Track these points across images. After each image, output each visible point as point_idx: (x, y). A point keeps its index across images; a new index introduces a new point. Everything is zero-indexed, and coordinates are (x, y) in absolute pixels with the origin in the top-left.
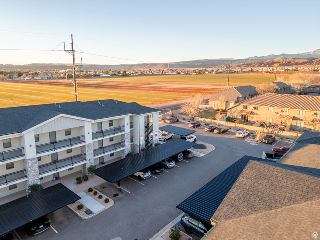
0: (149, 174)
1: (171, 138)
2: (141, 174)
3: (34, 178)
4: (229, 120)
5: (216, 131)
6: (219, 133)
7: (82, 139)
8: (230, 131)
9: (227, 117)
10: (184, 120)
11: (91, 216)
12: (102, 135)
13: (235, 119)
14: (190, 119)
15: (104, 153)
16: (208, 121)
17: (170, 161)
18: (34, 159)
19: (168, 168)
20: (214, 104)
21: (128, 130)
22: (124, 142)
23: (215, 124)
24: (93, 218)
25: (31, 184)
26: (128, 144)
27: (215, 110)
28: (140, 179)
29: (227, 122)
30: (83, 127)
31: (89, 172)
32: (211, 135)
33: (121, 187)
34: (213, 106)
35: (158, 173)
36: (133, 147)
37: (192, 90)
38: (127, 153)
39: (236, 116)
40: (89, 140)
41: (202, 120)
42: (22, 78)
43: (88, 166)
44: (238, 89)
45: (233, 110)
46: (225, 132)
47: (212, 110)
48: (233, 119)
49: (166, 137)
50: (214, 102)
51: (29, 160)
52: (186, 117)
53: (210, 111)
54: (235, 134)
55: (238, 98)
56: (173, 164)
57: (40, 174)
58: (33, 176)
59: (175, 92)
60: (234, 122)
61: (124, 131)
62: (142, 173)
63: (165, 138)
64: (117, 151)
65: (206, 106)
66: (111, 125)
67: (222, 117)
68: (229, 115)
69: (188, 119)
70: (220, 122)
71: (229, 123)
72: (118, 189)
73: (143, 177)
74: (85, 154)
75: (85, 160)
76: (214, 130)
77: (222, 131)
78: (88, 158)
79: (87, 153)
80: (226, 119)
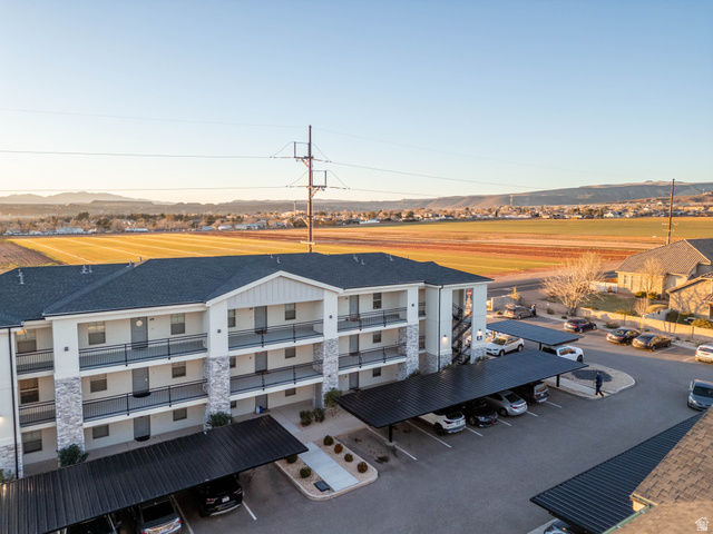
0: (460, 422)
1: (517, 350)
2: (442, 420)
3: (219, 400)
4: (673, 317)
5: (637, 342)
6: (647, 348)
7: (316, 328)
8: (678, 343)
9: (668, 311)
10: (550, 312)
11: (327, 495)
12: (357, 324)
13: (691, 315)
14: (565, 310)
15: (360, 365)
16: (615, 317)
17: (512, 399)
18: (223, 359)
19: (507, 416)
20: (629, 279)
21: (413, 318)
22: (405, 344)
23: (634, 324)
24: (329, 500)
25: (214, 410)
26: (413, 351)
27: (633, 295)
28: (438, 430)
29: (667, 323)
30: (320, 302)
31: (326, 402)
32: (623, 350)
33: (393, 444)
34: (628, 286)
35: (482, 423)
36: (424, 358)
37: (570, 250)
38: (409, 372)
39: (693, 309)
40: (330, 331)
41: (599, 314)
42: (213, 227)
43: (325, 389)
44: (697, 243)
45: (684, 294)
46: (663, 345)
47: (626, 295)
48: (686, 316)
49: (504, 347)
50: (629, 275)
51: (214, 360)
52: (554, 306)
53: (620, 297)
54: (694, 353)
56: (520, 407)
57: (232, 392)
58: (218, 394)
60: (688, 323)
61: (405, 320)
62: (444, 417)
63: (500, 347)
64: (389, 363)
65: (608, 285)
66: (377, 305)
67: (655, 310)
68: (673, 304)
69: (559, 313)
70: (649, 320)
71: (673, 325)
72: (388, 447)
74: (321, 362)
75: (320, 374)
76: (632, 338)
77: (652, 342)
78: (326, 371)
79: (325, 360)
80: (664, 317)
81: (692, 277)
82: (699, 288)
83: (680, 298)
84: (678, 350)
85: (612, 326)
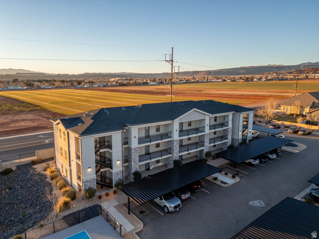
1: (257, 137)
2: (252, 161)
3: (176, 154)
4: (308, 123)
5: (300, 133)
6: (304, 135)
8: (313, 133)
9: (306, 121)
10: (260, 122)
12: (214, 127)
13: (316, 122)
14: (266, 121)
15: (216, 142)
16: (287, 123)
18: (177, 140)
19: (270, 159)
21: (230, 125)
22: (227, 135)
23: (297, 127)
25: (174, 159)
26: (230, 137)
27: (287, 114)
28: (250, 164)
29: (306, 125)
30: (204, 120)
32: (295, 136)
33: (236, 169)
34: (285, 111)
35: (263, 162)
38: (228, 145)
39: (316, 120)
40: (207, 130)
41: (280, 123)
43: (205, 151)
44: (311, 94)
45: (312, 114)
46: (309, 134)
47: (284, 115)
48: (314, 122)
49: (254, 135)
50: (286, 107)
51: (175, 141)
52: (261, 120)
55: (314, 102)
56: (274, 156)
57: (180, 152)
59: (231, 98)
60: (316, 125)
61: (228, 126)
65: (277, 111)
66: (216, 120)
67: (302, 120)
68: (308, 118)
70: (300, 124)
71: (310, 126)
72: (236, 171)
73: (253, 163)
74: (204, 141)
75: (203, 146)
76: (298, 131)
77: (306, 132)
78: (205, 145)
79: (205, 141)
81: (311, 107)
83: (311, 116)
84: (314, 135)
85: (287, 127)
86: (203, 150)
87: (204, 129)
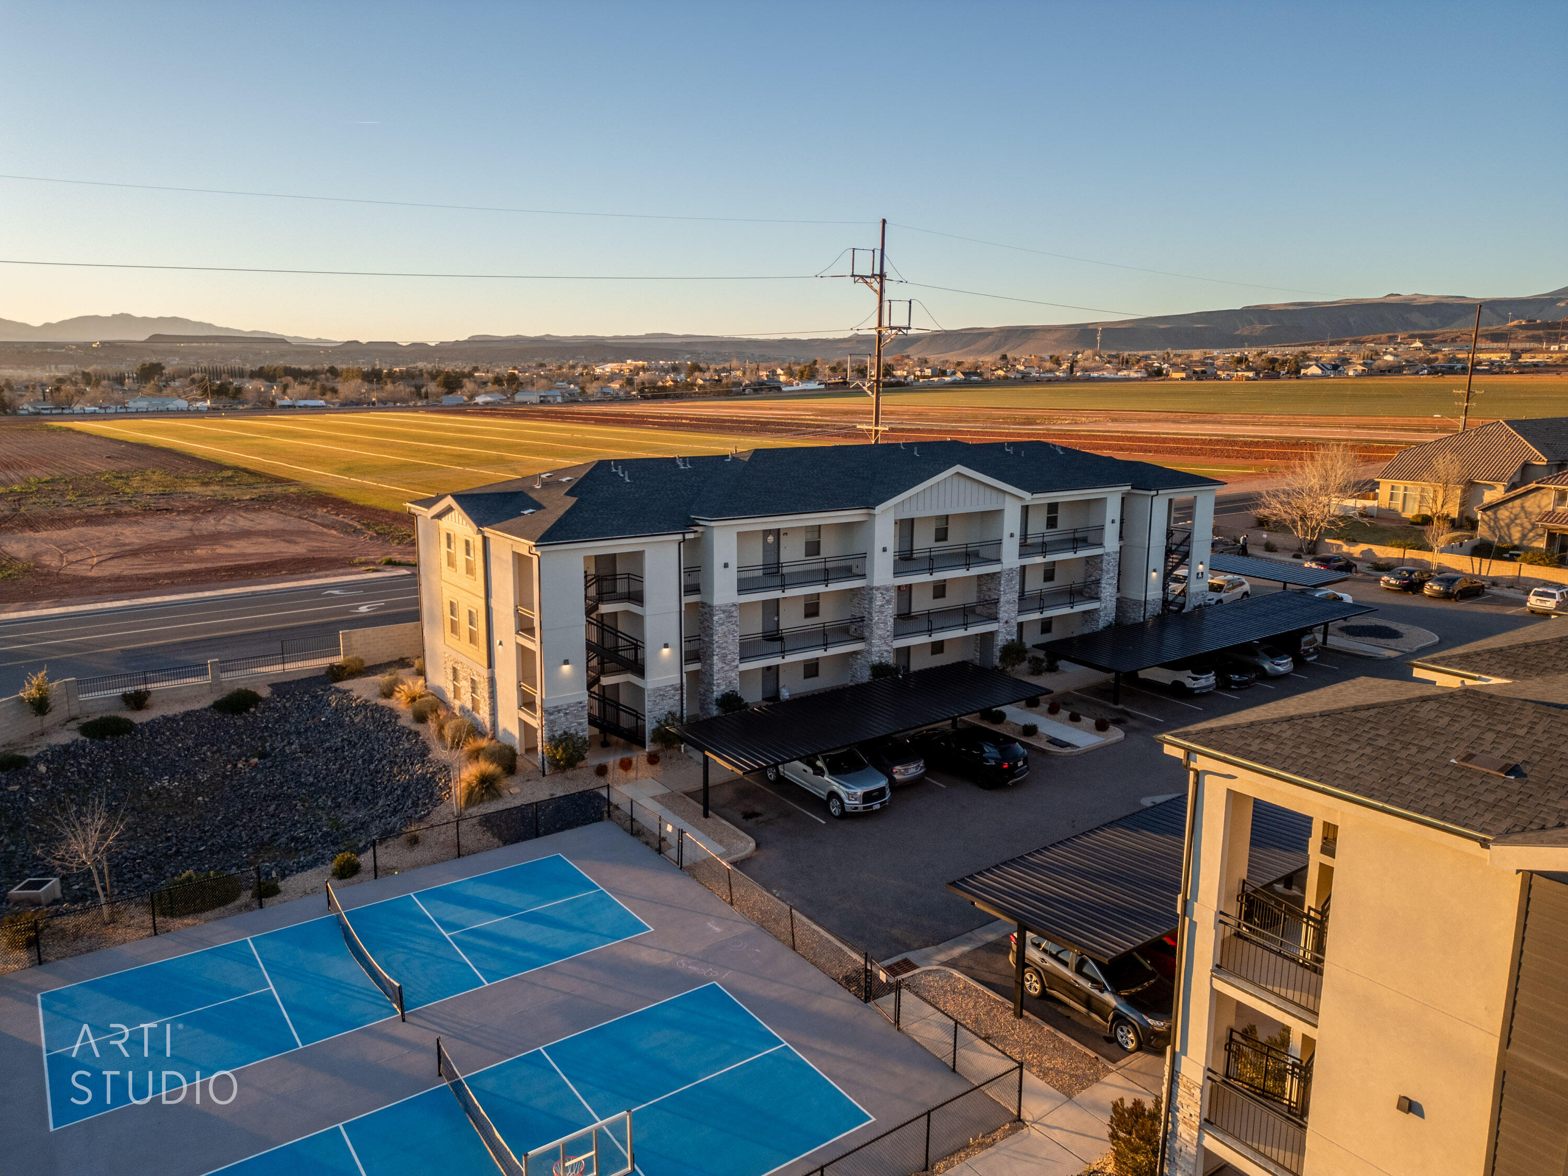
0: (1208, 680)
1: (1239, 602)
2: (1181, 676)
3: (882, 643)
4: (1483, 550)
5: (1431, 588)
6: (1446, 596)
7: (995, 550)
8: (1495, 590)
9: (1475, 541)
11: (1071, 751)
12: (1039, 548)
13: (1515, 548)
14: (1297, 546)
16: (1387, 552)
17: (1274, 654)
18: (887, 589)
19: (1265, 675)
20: (1401, 493)
21: (1111, 542)
22: (1098, 582)
23: (1422, 563)
24: (1075, 757)
25: (875, 659)
26: (1108, 591)
27: (1406, 520)
28: (1180, 691)
29: (1476, 560)
30: (998, 513)
31: (1002, 659)
32: (1410, 600)
33: (1120, 707)
34: (1398, 504)
35: (1236, 683)
36: (1121, 603)
38: (1102, 624)
40: (1011, 558)
45: (1503, 513)
46: (1473, 593)
47: (1393, 521)
48: (1506, 550)
50: (1400, 484)
51: (878, 589)
53: (1384, 524)
55: (1526, 466)
56: (1284, 665)
60: (1512, 558)
62: (1184, 672)
64: (1077, 608)
65: (1360, 503)
66: (1052, 522)
67: (1453, 539)
70: (1446, 557)
71: (1486, 562)
72: (1114, 710)
73: (1189, 683)
77: (1457, 587)
78: (1003, 615)
80: (1468, 550)
81: (1513, 486)
82: (1531, 503)
83: (1496, 520)
85: (1385, 567)
86: (992, 634)
87: (999, 551)
